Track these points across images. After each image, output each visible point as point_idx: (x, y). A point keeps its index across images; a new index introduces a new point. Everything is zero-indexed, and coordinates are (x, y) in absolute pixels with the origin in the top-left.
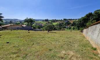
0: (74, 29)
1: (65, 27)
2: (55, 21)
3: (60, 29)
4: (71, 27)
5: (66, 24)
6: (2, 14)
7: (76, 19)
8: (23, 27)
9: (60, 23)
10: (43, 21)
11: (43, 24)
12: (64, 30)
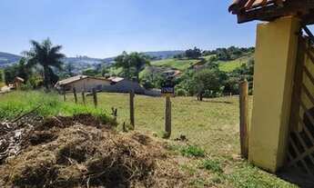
2: (232, 56)
10: (178, 56)
11: (178, 72)
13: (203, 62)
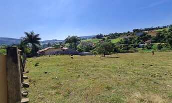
0: (160, 48)
1: (138, 46)
2: (116, 37)
3: (127, 50)
4: (152, 45)
5: (138, 39)
6: (39, 35)
7: (165, 27)
8: (64, 50)
9: (126, 39)
10: (94, 38)
11: (94, 44)
12: (137, 51)
13: (104, 39)
